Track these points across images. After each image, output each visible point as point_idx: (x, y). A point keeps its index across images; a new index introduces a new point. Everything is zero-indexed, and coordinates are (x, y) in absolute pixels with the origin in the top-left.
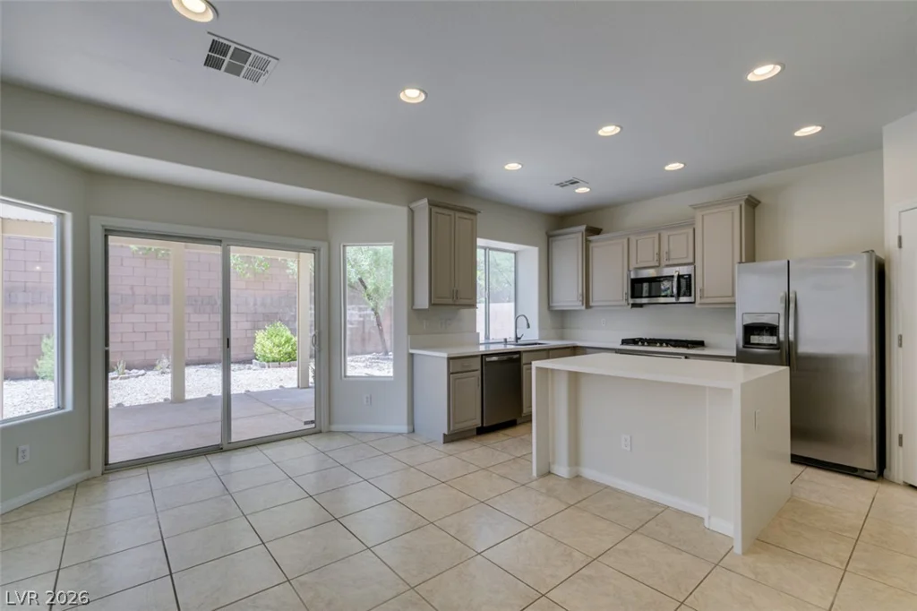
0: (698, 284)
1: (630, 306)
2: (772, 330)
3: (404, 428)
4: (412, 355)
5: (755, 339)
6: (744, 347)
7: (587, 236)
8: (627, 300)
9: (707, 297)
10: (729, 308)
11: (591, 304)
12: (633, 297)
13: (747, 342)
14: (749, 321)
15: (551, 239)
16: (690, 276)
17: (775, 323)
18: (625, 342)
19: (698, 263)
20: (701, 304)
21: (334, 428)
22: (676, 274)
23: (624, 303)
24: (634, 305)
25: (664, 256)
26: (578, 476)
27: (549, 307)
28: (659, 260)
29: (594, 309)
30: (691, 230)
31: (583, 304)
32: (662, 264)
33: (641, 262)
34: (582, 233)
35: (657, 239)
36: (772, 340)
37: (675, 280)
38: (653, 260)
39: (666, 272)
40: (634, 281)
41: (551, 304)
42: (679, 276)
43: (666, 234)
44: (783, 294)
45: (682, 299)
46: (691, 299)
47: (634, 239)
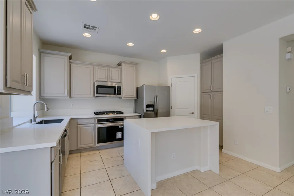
5: (148, 109)
6: (146, 112)
7: (69, 59)
8: (94, 95)
9: (126, 95)
11: (72, 96)
12: (97, 93)
14: (148, 103)
15: (42, 54)
16: (121, 87)
17: (154, 104)
19: (123, 82)
20: (124, 98)
22: (116, 86)
23: (92, 95)
24: (98, 97)
27: (40, 96)
28: (108, 79)
29: (73, 98)
30: (120, 70)
31: (68, 96)
32: (109, 81)
33: (100, 79)
34: (68, 57)
35: (107, 70)
36: (151, 109)
37: (116, 88)
38: (105, 79)
39: (114, 84)
40: (98, 87)
41: (42, 95)
42: (118, 87)
43: (110, 69)
44: (155, 95)
45: (118, 96)
46: (121, 96)
47: (96, 68)
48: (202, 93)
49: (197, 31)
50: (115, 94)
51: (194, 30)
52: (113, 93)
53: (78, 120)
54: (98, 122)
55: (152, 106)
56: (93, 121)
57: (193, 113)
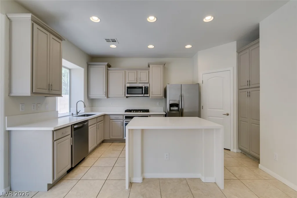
0: (151, 91)
1: (126, 97)
5: (172, 108)
6: (170, 111)
7: (107, 67)
8: (125, 95)
9: (153, 95)
10: (164, 99)
11: (109, 96)
12: (128, 94)
13: (170, 109)
14: (171, 102)
15: (89, 66)
16: (148, 87)
17: (178, 103)
18: (126, 111)
19: (150, 83)
20: (151, 97)
22: (144, 86)
23: (124, 96)
25: (139, 79)
27: (88, 97)
28: (137, 81)
29: (110, 98)
30: (147, 71)
31: (106, 96)
32: (138, 82)
33: (130, 81)
34: (106, 66)
35: (136, 73)
36: (176, 108)
37: (144, 88)
38: (135, 81)
39: (140, 85)
40: (128, 88)
41: (89, 96)
42: (145, 87)
43: (139, 71)
44: (180, 94)
45: (145, 95)
46: (148, 95)
47: (127, 72)
48: (240, 89)
49: (208, 19)
51: (205, 18)
52: (141, 93)
53: (111, 116)
54: (125, 118)
55: (177, 105)
56: (121, 117)
57: (228, 115)
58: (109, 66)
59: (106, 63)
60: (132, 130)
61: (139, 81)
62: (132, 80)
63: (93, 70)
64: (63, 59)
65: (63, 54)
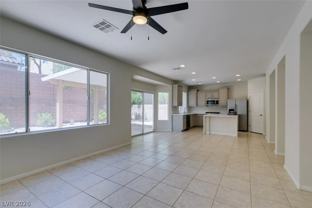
0: (220, 102)
2: (233, 110)
3: (171, 130)
4: (172, 115)
5: (230, 112)
9: (221, 104)
10: (226, 106)
12: (207, 104)
13: (229, 112)
14: (230, 109)
15: (188, 91)
16: (218, 101)
17: (234, 109)
18: (206, 113)
19: (220, 98)
20: (220, 106)
21: (157, 131)
23: (205, 105)
24: (207, 106)
25: (213, 96)
26: (210, 134)
27: (188, 106)
29: (198, 106)
30: (218, 92)
31: (196, 105)
33: (208, 98)
36: (233, 112)
39: (214, 100)
40: (207, 101)
42: (216, 100)
43: (213, 93)
44: (235, 104)
45: (217, 105)
46: (218, 105)
47: (207, 93)
50: (215, 104)
53: (198, 115)
57: (261, 115)
58: (198, 90)
59: (197, 90)
60: (206, 116)
61: (213, 98)
62: (210, 97)
63: (191, 93)
64: (183, 93)
65: (183, 91)
